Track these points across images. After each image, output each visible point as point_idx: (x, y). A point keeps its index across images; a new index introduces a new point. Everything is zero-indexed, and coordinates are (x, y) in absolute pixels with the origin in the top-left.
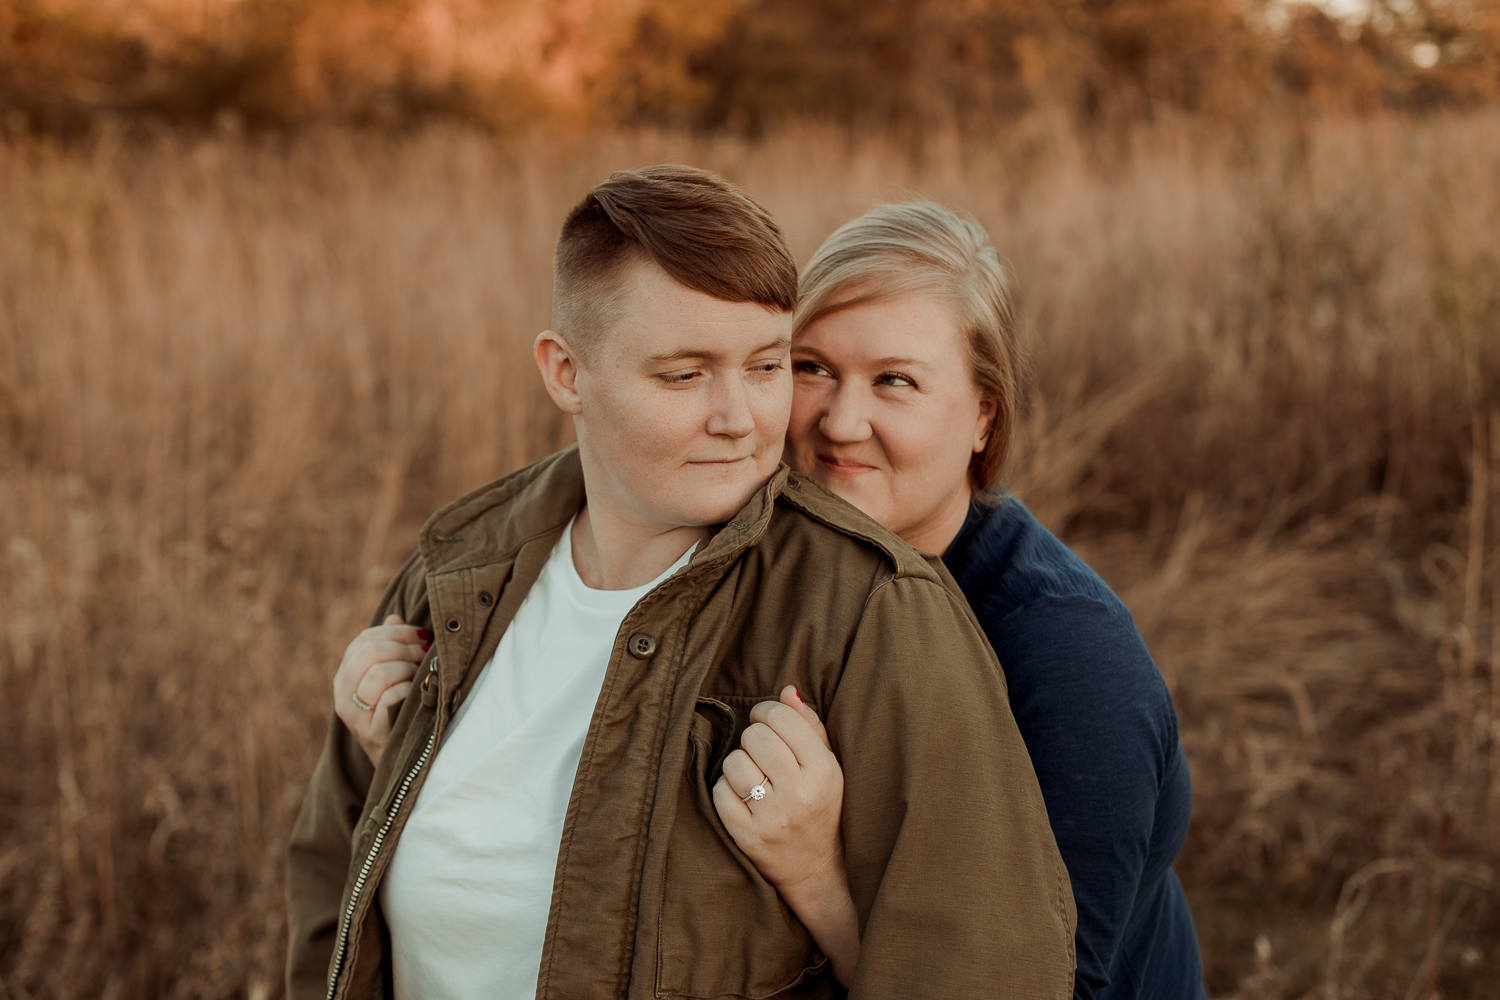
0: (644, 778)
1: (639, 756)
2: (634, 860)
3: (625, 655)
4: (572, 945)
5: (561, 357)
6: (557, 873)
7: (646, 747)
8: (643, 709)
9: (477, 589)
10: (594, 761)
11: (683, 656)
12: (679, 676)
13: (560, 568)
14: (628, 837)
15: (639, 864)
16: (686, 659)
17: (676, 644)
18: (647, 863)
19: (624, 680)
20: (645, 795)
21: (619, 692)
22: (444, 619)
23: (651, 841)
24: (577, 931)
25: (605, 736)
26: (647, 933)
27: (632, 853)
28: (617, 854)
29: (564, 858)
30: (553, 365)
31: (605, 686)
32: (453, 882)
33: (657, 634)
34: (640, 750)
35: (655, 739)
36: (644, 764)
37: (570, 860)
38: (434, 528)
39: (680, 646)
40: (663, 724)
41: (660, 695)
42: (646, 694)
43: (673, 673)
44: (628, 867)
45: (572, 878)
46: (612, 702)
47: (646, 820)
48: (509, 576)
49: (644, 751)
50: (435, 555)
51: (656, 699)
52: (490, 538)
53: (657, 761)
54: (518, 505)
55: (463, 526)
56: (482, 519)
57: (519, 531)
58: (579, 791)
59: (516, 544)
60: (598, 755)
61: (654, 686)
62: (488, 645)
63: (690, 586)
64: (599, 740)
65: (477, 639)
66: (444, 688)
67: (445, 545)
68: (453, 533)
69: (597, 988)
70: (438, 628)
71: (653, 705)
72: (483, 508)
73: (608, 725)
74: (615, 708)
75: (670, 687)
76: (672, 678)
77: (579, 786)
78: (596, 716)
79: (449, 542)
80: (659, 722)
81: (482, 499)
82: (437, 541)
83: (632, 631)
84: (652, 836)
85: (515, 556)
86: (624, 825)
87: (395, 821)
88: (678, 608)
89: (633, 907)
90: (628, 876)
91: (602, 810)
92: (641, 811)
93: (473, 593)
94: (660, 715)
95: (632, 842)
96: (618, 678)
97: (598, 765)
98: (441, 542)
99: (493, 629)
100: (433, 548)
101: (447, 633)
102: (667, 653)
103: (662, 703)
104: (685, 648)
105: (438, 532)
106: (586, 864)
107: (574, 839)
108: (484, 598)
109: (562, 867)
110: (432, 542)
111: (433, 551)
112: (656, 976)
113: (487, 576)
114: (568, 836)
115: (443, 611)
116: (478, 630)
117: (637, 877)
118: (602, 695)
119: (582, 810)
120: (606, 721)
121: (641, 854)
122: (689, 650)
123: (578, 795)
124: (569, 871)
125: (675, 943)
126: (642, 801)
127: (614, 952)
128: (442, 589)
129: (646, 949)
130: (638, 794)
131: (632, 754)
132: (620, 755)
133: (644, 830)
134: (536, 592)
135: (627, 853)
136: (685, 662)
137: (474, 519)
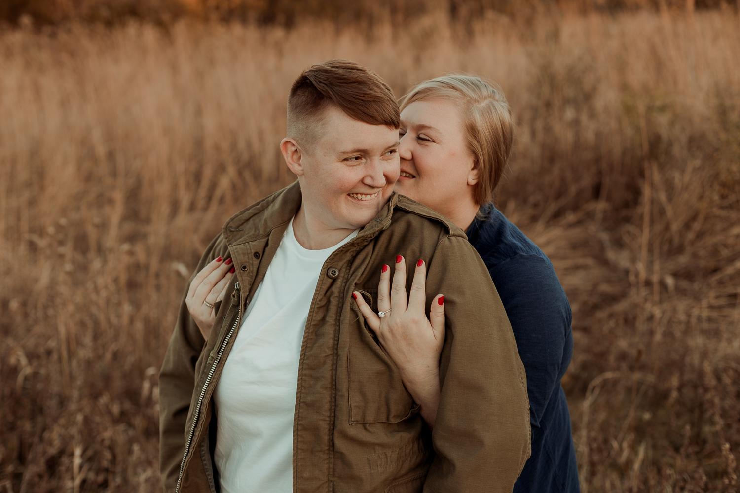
0: (334, 329)
1: (331, 319)
2: (333, 365)
4: (308, 405)
5: (293, 149)
6: (299, 374)
7: (334, 315)
8: (331, 299)
9: (253, 251)
10: (312, 323)
11: (349, 274)
12: (346, 283)
13: (289, 240)
14: (329, 355)
15: (335, 367)
16: (350, 275)
17: (346, 270)
18: (338, 365)
20: (335, 336)
22: (240, 265)
23: (339, 356)
24: (309, 399)
25: (317, 313)
26: (342, 396)
27: (331, 362)
28: (324, 363)
29: (301, 367)
30: (289, 153)
32: (253, 383)
33: (339, 267)
34: (331, 317)
35: (337, 311)
36: (333, 323)
37: (304, 368)
38: (229, 225)
39: (348, 271)
40: (340, 305)
41: (338, 292)
43: (344, 283)
44: (330, 368)
45: (306, 375)
47: (336, 347)
48: (267, 245)
49: (333, 317)
50: (231, 237)
52: (256, 228)
53: (338, 321)
54: (267, 213)
55: (242, 224)
56: (251, 220)
57: (270, 224)
58: (306, 337)
59: (268, 230)
60: (314, 321)
61: (336, 289)
62: (260, 276)
65: (255, 274)
66: (243, 296)
67: (235, 233)
68: (238, 227)
69: (321, 423)
70: (237, 269)
71: (335, 297)
72: (251, 215)
73: (318, 308)
75: (343, 288)
76: (344, 285)
77: (307, 335)
78: (312, 303)
79: (237, 231)
80: (339, 304)
81: (250, 211)
82: (231, 231)
83: (329, 266)
84: (339, 353)
85: (268, 235)
86: (326, 350)
87: (222, 357)
88: (348, 256)
89: (334, 386)
90: (330, 372)
91: (317, 345)
92: (334, 343)
93: (251, 253)
94: (339, 301)
95: (331, 357)
97: (314, 325)
98: (233, 231)
99: (261, 269)
100: (229, 234)
101: (242, 271)
103: (340, 296)
104: (349, 271)
105: (231, 227)
106: (311, 369)
107: (305, 358)
108: (256, 255)
109: (301, 371)
110: (228, 232)
111: (230, 236)
112: (349, 416)
113: (258, 245)
114: (303, 357)
115: (239, 262)
116: (255, 269)
117: (334, 372)
119: (308, 345)
121: (335, 362)
122: (351, 272)
123: (306, 339)
125: (356, 400)
126: (334, 339)
127: (327, 406)
128: (237, 252)
129: (343, 403)
130: (332, 336)
132: (323, 320)
133: (336, 352)
134: (279, 251)
135: (329, 362)
136: (349, 277)
137: (247, 220)
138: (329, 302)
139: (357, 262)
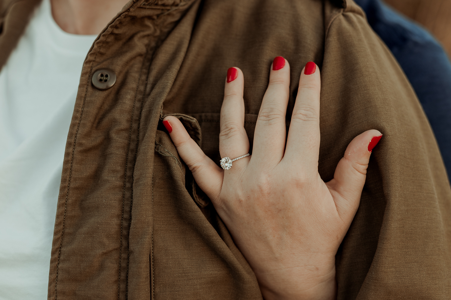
0: (119, 196)
2: (119, 271)
3: (90, 89)
6: (49, 290)
7: (119, 168)
8: (113, 135)
10: (72, 185)
11: (146, 84)
12: (142, 102)
14: (111, 251)
15: (123, 275)
16: (149, 87)
17: (140, 76)
18: (130, 273)
19: (93, 110)
20: (123, 211)
21: (88, 122)
23: (132, 252)
27: (116, 266)
29: (54, 276)
31: (74, 118)
34: (114, 171)
35: (126, 160)
36: (119, 183)
37: (59, 278)
39: (144, 77)
40: (132, 146)
41: (128, 121)
42: (114, 121)
43: (139, 101)
44: (114, 279)
45: (64, 293)
46: (82, 131)
49: (117, 171)
51: (124, 124)
58: (61, 214)
60: (75, 179)
63: (148, 27)
64: (75, 166)
71: (122, 130)
73: (82, 152)
74: (88, 135)
75: (136, 112)
76: (138, 105)
77: (63, 209)
78: (69, 145)
80: (129, 144)
84: (132, 247)
86: (105, 240)
90: (115, 287)
91: (84, 229)
92: (121, 226)
94: (129, 139)
95: (115, 255)
96: (85, 109)
97: (77, 188)
102: (132, 84)
103: (131, 127)
104: (147, 78)
107: (62, 258)
109: (53, 284)
114: (56, 256)
117: (122, 286)
118: (73, 126)
119: (67, 231)
120: (78, 149)
121: (124, 265)
122: (151, 79)
123: (62, 218)
124: (59, 287)
126: (121, 217)
130: (116, 211)
131: (106, 175)
133: (124, 243)
135: (112, 267)
136: (148, 89)
138: (108, 139)
139: (162, 58)
